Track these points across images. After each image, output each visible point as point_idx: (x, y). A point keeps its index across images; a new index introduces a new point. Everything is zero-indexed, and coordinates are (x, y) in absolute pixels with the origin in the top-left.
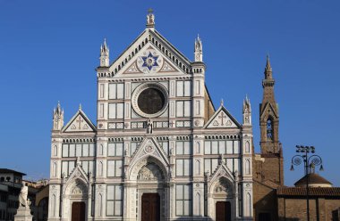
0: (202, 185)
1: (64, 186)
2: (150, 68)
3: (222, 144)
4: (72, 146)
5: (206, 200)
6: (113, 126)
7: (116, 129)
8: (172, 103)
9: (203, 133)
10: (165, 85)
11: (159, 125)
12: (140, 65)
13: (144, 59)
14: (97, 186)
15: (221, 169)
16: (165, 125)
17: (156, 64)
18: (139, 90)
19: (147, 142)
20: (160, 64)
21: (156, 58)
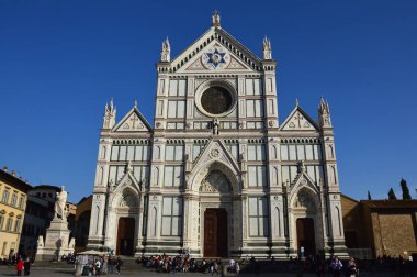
0: (281, 198)
1: (111, 196)
2: (216, 64)
3: (300, 148)
4: (123, 149)
5: (286, 216)
6: (172, 126)
7: (176, 130)
8: (241, 102)
9: (279, 136)
10: (233, 82)
11: (226, 126)
12: (205, 61)
13: (210, 55)
14: (151, 197)
15: (301, 178)
16: (234, 126)
17: (223, 61)
18: (203, 87)
19: (213, 145)
20: (228, 61)
21: (222, 55)
